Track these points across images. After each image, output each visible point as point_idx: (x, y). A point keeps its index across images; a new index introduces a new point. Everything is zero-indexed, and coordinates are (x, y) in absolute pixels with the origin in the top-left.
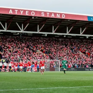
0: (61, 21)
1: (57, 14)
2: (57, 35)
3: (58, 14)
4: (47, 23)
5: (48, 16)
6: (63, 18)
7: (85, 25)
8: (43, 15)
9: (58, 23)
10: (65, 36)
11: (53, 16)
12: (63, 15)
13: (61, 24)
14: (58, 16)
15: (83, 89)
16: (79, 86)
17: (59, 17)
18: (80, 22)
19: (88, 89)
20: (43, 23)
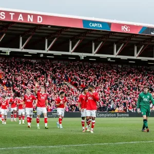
0: (35, 29)
1: (29, 16)
2: (27, 53)
3: (31, 15)
4: (10, 31)
5: (12, 19)
6: (39, 22)
7: (77, 35)
8: (3, 17)
9: (29, 31)
10: (42, 55)
11: (20, 19)
12: (39, 17)
13: (35, 34)
14: (30, 20)
15: (73, 149)
16: (65, 144)
17: (32, 20)
18: (69, 30)
19: (80, 150)
20: (3, 31)
